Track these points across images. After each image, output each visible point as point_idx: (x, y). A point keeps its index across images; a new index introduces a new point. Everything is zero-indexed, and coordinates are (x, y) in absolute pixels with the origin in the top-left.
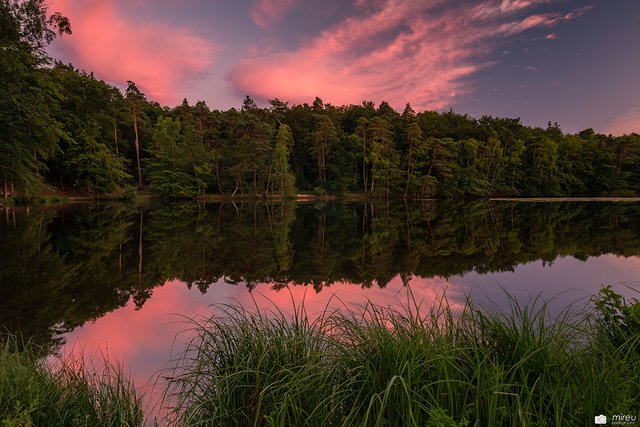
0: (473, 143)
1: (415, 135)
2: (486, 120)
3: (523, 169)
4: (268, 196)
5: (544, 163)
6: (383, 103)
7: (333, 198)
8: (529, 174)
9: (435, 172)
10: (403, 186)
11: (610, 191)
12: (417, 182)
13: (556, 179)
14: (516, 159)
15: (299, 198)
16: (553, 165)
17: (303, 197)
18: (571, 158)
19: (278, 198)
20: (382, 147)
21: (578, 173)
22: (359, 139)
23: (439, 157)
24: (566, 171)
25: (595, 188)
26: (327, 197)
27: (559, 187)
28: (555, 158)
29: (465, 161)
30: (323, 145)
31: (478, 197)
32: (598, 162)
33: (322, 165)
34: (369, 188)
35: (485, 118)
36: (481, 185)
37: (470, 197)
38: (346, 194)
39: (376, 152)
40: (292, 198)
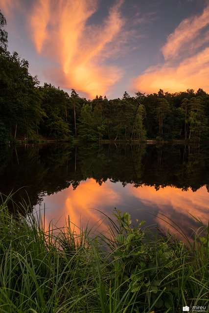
4: (132, 141)
6: (199, 89)
7: (167, 142)
15: (148, 142)
17: (150, 142)
19: (137, 142)
20: (196, 114)
22: (183, 110)
26: (163, 142)
30: (162, 114)
33: (161, 125)
34: (188, 137)
38: (174, 140)
39: (192, 117)
40: (144, 142)
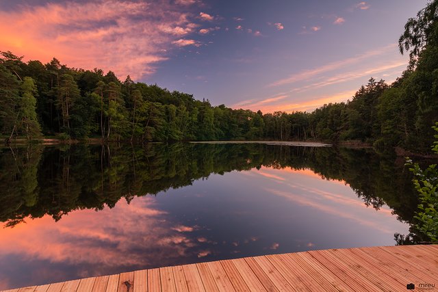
0: (173, 107)
1: (138, 99)
2: (176, 93)
3: (197, 124)
4: (11, 140)
5: (208, 122)
6: (110, 72)
7: (76, 142)
8: (200, 128)
9: (152, 124)
10: (131, 133)
11: (235, 138)
12: (141, 130)
13: (213, 131)
14: (195, 119)
15: (45, 142)
16: (212, 124)
17: (48, 141)
18: (219, 120)
19: (22, 142)
20: (118, 104)
21: (222, 128)
22: (99, 97)
23: (154, 114)
24: (217, 126)
25: (229, 136)
26: (70, 142)
27: (214, 135)
28: (213, 119)
29: (168, 118)
30: (68, 99)
31: (175, 141)
32: (230, 122)
33: (66, 115)
34: (106, 135)
35: (175, 92)
36: (178, 134)
37: (172, 141)
38: (87, 138)
39: (114, 108)
40: (37, 142)
